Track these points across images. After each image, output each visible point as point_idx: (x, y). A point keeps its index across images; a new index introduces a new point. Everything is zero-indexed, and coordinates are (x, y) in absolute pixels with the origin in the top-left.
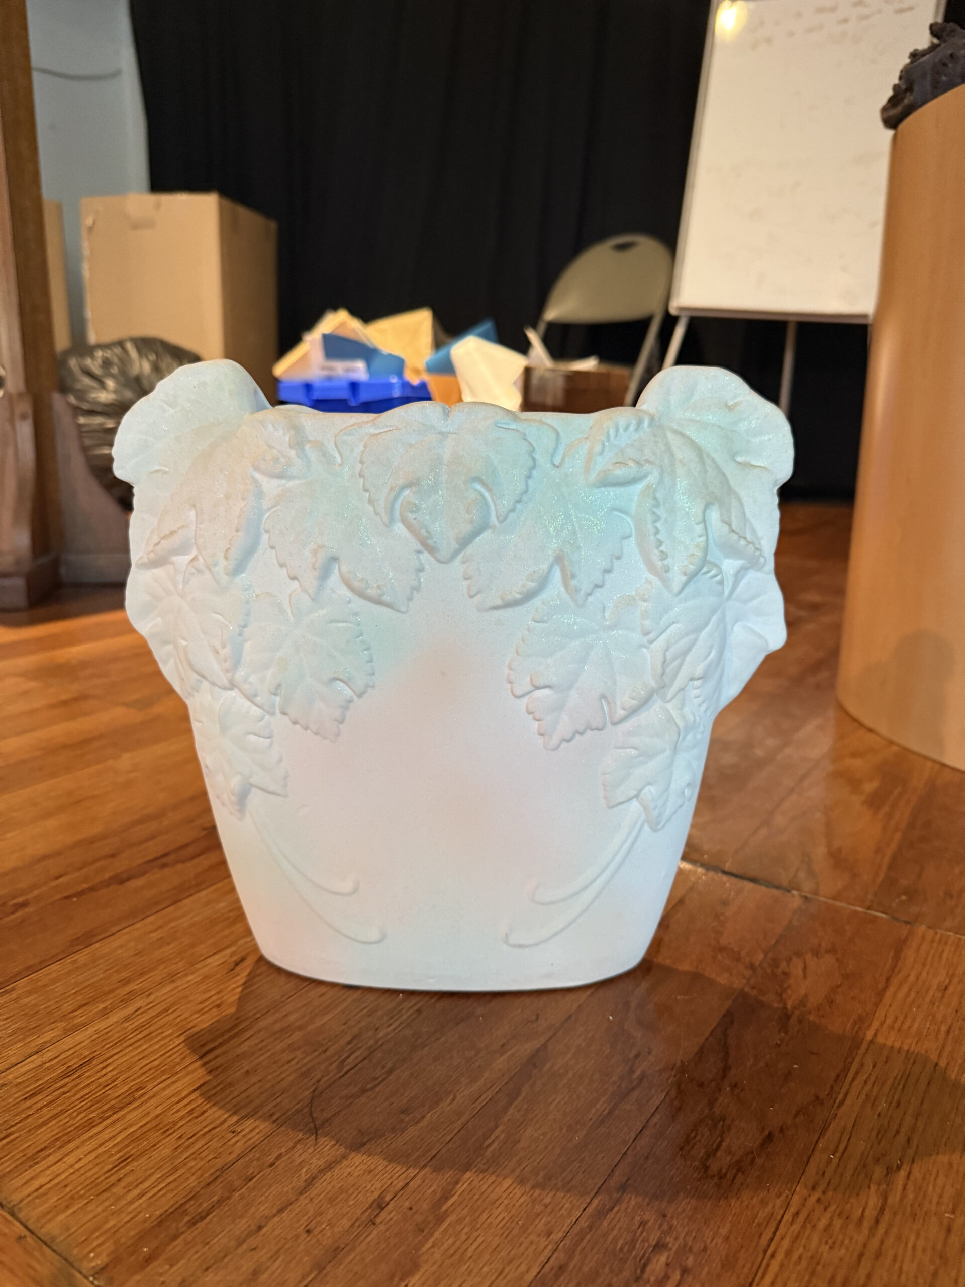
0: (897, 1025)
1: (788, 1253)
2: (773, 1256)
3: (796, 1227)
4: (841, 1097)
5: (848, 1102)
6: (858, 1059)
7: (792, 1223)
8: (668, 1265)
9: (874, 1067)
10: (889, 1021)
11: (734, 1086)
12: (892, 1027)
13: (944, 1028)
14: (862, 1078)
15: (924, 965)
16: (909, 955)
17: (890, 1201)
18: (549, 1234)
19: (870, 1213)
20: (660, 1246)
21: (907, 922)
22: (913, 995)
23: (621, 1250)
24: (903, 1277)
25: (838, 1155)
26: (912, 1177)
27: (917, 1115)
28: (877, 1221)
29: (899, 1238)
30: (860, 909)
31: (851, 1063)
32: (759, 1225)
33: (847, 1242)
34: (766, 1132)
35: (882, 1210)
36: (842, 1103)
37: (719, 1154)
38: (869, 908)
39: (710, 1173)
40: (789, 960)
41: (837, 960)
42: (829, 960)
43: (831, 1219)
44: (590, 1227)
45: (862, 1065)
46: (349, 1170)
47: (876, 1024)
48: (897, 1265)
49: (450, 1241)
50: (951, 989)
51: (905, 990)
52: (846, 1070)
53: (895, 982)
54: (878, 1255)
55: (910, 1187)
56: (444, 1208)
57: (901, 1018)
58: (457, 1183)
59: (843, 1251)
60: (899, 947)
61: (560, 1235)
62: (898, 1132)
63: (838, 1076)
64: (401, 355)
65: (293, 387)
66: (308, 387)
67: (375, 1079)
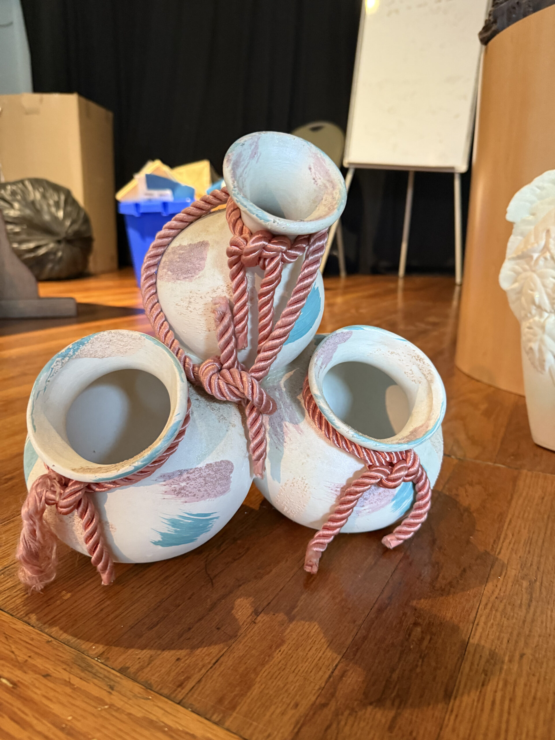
0: (521, 516)
1: (485, 623)
2: (478, 625)
3: (487, 610)
4: (498, 550)
5: (503, 551)
6: (503, 533)
7: (485, 609)
8: (422, 632)
9: (513, 535)
10: (516, 514)
11: (440, 548)
12: (518, 517)
13: (546, 517)
14: (508, 541)
15: (529, 488)
16: (521, 483)
17: (534, 596)
18: (354, 622)
19: (525, 601)
20: (416, 624)
21: (516, 469)
22: (526, 502)
23: (396, 627)
24: (548, 630)
25: (503, 576)
26: (543, 585)
27: (540, 556)
28: (529, 606)
29: (542, 613)
30: (490, 463)
31: (501, 534)
32: (467, 611)
33: (516, 615)
34: (462, 568)
35: (531, 601)
36: (499, 553)
37: (439, 579)
38: (495, 463)
39: (436, 588)
40: (457, 489)
41: (483, 487)
42: (478, 488)
43: (505, 605)
44: (376, 618)
45: (506, 535)
47: (510, 516)
48: (544, 625)
49: (301, 628)
50: (546, 499)
51: (521, 500)
52: (498, 537)
53: (515, 496)
54: (533, 621)
55: (543, 590)
56: (293, 613)
57: (522, 513)
58: (297, 601)
59: (514, 620)
60: (515, 480)
61: (361, 622)
62: (531, 565)
63: (495, 541)
64: (193, 187)
65: (128, 206)
66: (137, 205)
67: (240, 554)
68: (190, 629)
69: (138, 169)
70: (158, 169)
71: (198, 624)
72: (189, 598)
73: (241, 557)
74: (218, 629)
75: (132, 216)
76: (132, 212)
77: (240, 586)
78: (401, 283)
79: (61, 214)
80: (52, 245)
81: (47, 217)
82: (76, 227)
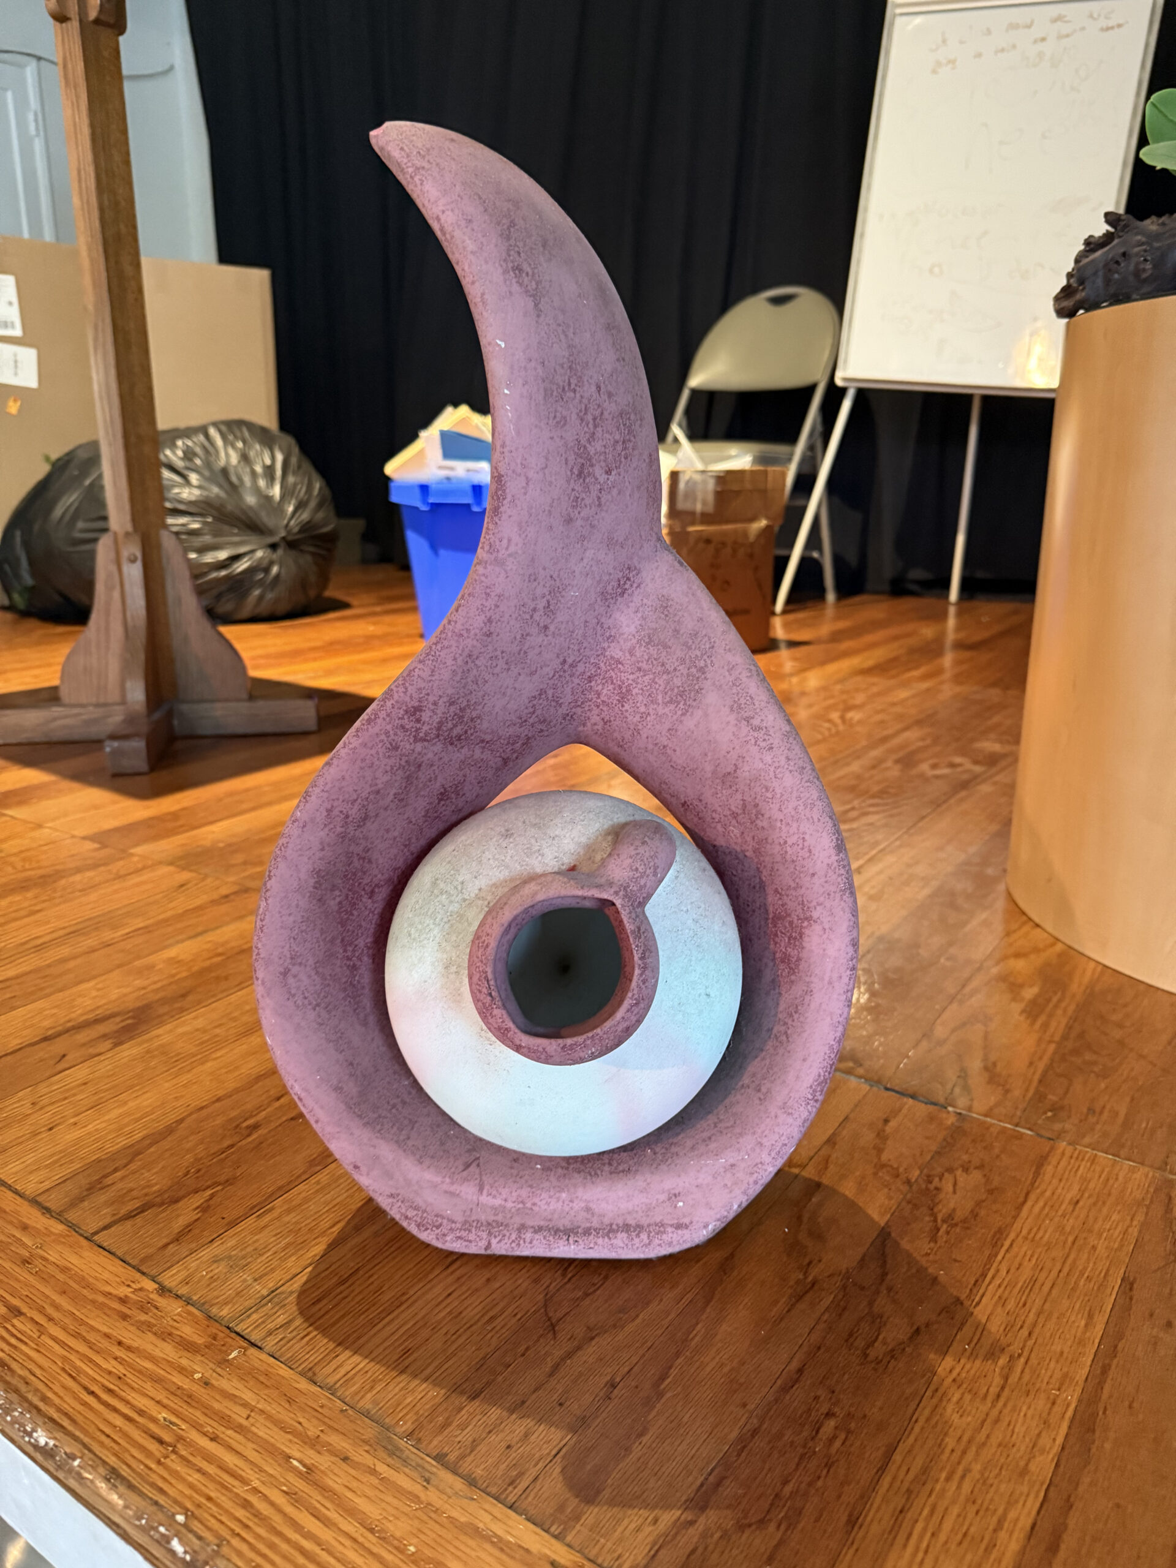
0: (1032, 1235)
1: (928, 1420)
2: (916, 1421)
3: (935, 1401)
4: (977, 1299)
5: (984, 1300)
6: (995, 1265)
7: (932, 1398)
8: (836, 1428)
9: (1008, 1272)
10: (1024, 1232)
11: (890, 1289)
12: (1026, 1238)
13: (1071, 1239)
14: (997, 1282)
15: (1060, 1180)
16: (1049, 1169)
17: (1010, 1381)
18: (744, 1405)
19: (994, 1390)
20: (829, 1415)
21: (1050, 1139)
22: (1047, 1210)
23: (801, 1416)
24: (1015, 1436)
25: (973, 1344)
26: (1030, 1363)
27: (1039, 1314)
28: (999, 1396)
29: (1014, 1409)
30: (1009, 1126)
31: (989, 1269)
32: (907, 1399)
33: (974, 1411)
34: (915, 1327)
35: (1003, 1388)
36: (978, 1304)
37: (876, 1344)
38: (1017, 1125)
39: (869, 1359)
40: (941, 1177)
41: (985, 1176)
42: (976, 1176)
43: (963, 1394)
44: (776, 1400)
45: (998, 1271)
46: (584, 1358)
47: (1012, 1236)
48: (1011, 1427)
49: (670, 1411)
50: (1081, 1204)
51: (1041, 1203)
52: (984, 1275)
53: (1033, 1197)
54: (997, 1421)
55: (1027, 1370)
56: (662, 1387)
57: (1035, 1229)
58: (670, 1368)
59: (970, 1419)
60: (1041, 1162)
61: (753, 1406)
62: (1022, 1327)
63: (977, 1281)
65: (407, 488)
66: (424, 488)
67: (594, 1285)
68: (523, 1402)
70: (464, 421)
71: (534, 1396)
72: (523, 1355)
73: (595, 1291)
74: (561, 1405)
75: (414, 509)
76: (415, 501)
77: (592, 1338)
79: (276, 491)
80: (259, 554)
81: (251, 500)
82: (305, 516)
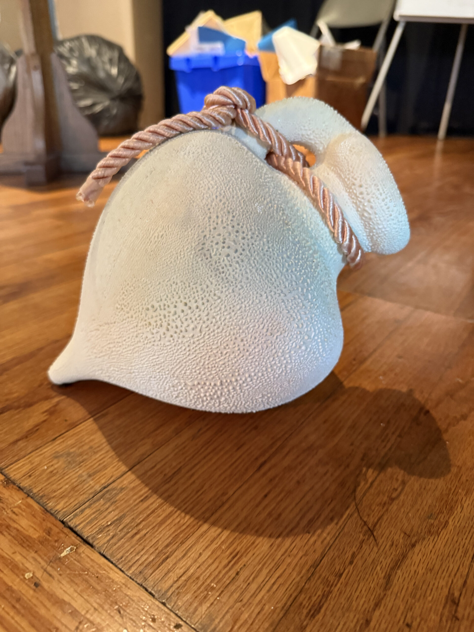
64: (244, 40)
65: (179, 61)
66: (188, 60)
69: (190, 20)
70: (210, 20)
73: (398, 496)
75: (183, 72)
76: (183, 67)
78: (439, 145)
79: (114, 71)
80: (107, 103)
81: (102, 75)
82: (129, 84)
